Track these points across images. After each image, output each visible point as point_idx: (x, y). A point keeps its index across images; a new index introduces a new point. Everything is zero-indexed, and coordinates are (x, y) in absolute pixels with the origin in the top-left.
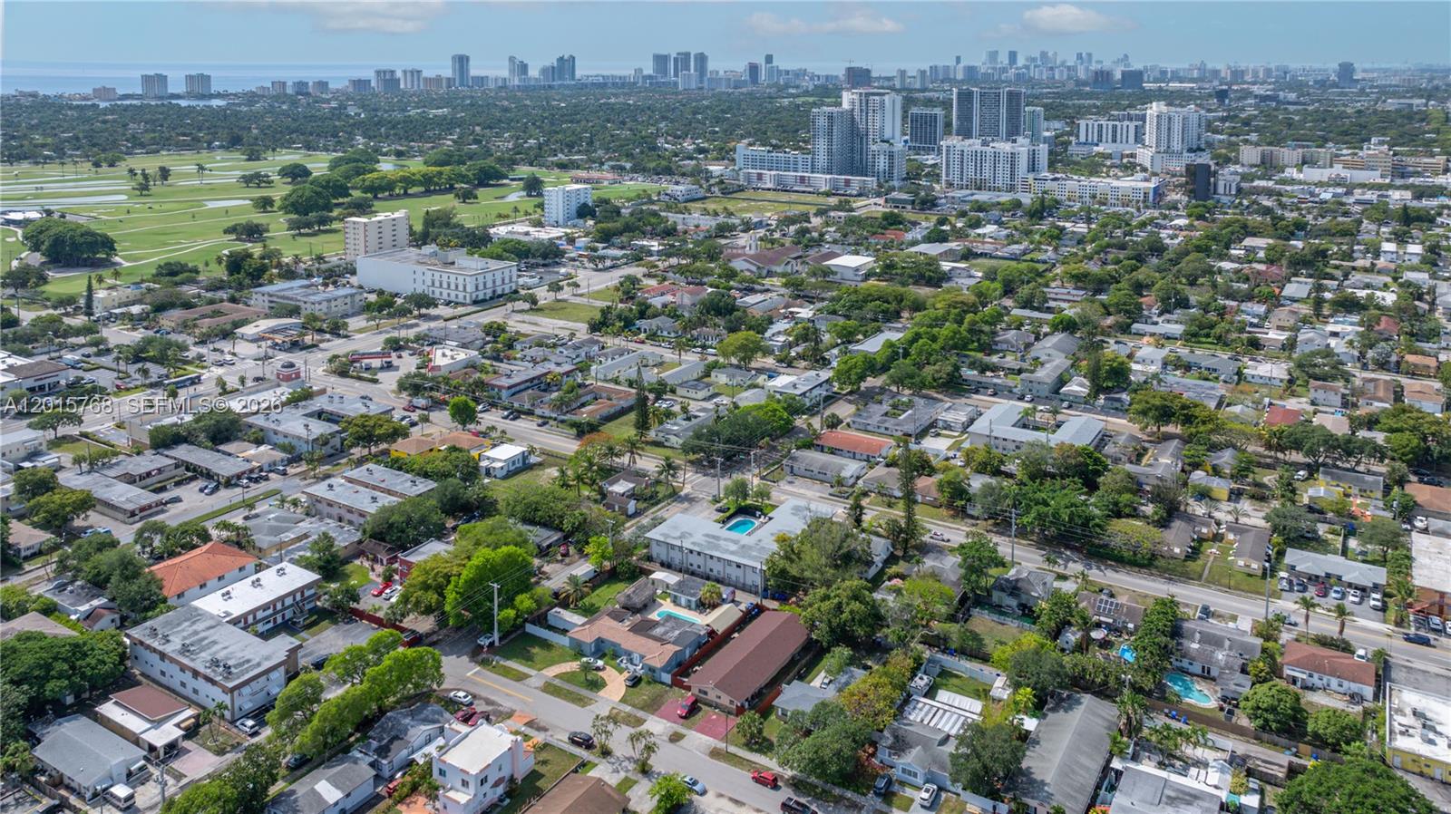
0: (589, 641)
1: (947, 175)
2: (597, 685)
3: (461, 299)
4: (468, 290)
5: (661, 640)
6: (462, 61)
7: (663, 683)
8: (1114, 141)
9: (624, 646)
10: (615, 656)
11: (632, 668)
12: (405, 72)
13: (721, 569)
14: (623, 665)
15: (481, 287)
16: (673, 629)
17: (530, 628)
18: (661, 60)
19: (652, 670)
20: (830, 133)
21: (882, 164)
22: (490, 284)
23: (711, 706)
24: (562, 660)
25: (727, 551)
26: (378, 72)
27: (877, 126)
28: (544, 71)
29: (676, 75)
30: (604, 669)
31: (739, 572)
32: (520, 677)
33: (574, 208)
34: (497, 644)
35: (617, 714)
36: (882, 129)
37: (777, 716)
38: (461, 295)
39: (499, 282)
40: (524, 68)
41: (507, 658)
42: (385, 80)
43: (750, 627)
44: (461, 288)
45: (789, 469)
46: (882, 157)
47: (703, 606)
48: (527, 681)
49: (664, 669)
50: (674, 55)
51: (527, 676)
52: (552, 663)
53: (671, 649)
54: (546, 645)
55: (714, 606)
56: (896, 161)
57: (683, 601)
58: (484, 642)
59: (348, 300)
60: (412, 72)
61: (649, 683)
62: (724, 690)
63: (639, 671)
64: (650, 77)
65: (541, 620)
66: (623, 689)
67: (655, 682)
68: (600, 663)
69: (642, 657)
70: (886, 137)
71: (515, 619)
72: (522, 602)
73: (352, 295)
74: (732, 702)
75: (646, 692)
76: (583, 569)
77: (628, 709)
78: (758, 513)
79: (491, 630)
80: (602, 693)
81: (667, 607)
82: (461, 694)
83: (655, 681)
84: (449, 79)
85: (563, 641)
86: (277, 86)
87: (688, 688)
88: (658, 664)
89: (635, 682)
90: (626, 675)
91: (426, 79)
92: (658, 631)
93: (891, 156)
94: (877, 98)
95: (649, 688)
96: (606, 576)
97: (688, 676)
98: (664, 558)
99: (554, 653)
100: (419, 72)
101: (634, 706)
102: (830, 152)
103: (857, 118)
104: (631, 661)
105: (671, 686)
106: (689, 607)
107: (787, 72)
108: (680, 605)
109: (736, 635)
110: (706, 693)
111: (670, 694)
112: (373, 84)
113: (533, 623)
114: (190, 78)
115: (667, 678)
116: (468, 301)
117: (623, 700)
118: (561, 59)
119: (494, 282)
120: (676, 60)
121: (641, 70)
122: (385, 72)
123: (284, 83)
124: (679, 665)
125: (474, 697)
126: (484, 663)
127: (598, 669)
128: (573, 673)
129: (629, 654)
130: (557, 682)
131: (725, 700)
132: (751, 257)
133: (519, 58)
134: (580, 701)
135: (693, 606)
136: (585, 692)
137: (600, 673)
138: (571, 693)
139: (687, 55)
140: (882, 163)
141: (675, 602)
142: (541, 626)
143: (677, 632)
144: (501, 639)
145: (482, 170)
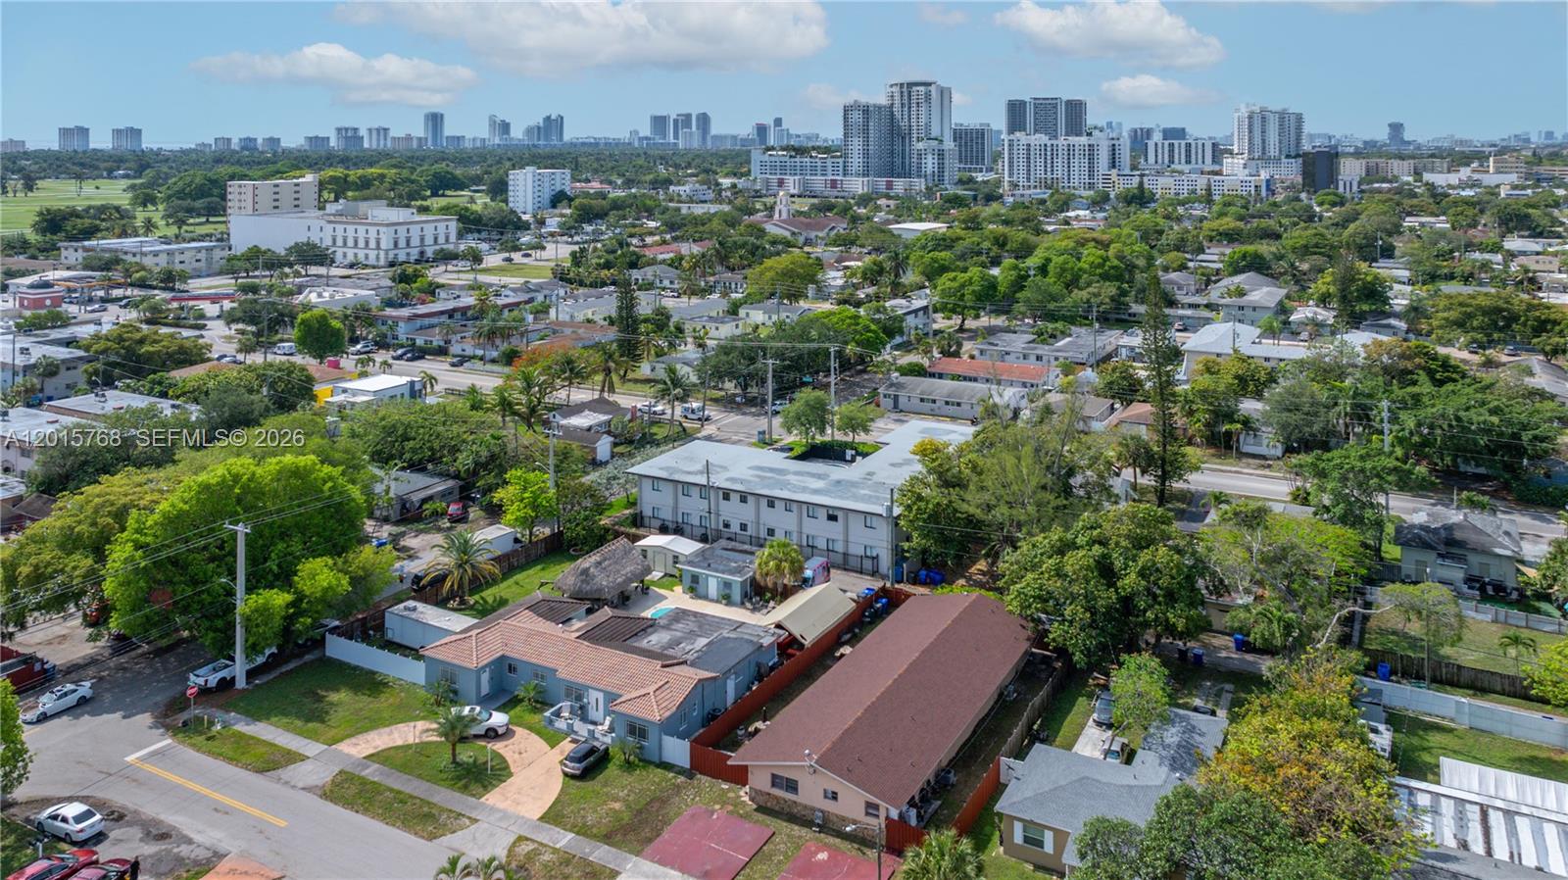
0: (473, 665)
1: (1011, 175)
2: (482, 776)
3: (372, 261)
4: (383, 245)
5: (667, 660)
6: (435, 120)
7: (667, 766)
8: (1188, 162)
9: (563, 673)
10: (541, 702)
11: (582, 729)
12: (370, 130)
13: (793, 527)
14: (561, 724)
15: (402, 243)
16: (692, 635)
17: (339, 648)
18: (659, 122)
19: (637, 729)
20: (866, 131)
21: (930, 166)
22: (415, 242)
23: (807, 823)
24: (403, 714)
25: (804, 489)
26: (339, 130)
27: (923, 121)
28: (529, 131)
29: (676, 136)
30: (508, 734)
31: (835, 530)
32: (273, 761)
33: (547, 195)
34: (241, 683)
35: (530, 857)
36: (928, 126)
37: (1011, 850)
38: (372, 255)
39: (429, 240)
40: (505, 127)
41: (255, 715)
42: (346, 138)
43: (873, 638)
44: (372, 244)
45: (890, 402)
46: (930, 157)
47: (759, 594)
48: (288, 772)
49: (669, 727)
50: (673, 116)
51: (292, 758)
52: (374, 723)
53: (686, 678)
54: (369, 683)
55: (786, 593)
56: (946, 161)
57: (713, 587)
58: (203, 677)
59: (202, 255)
60: (378, 130)
61: (629, 766)
62: (847, 774)
63: (604, 739)
64: (647, 138)
65: (371, 630)
66: (557, 783)
67: (647, 762)
68: (498, 719)
69: (611, 698)
70: (933, 136)
71: (290, 619)
72: (312, 576)
73: (209, 249)
74: (871, 808)
75: (618, 790)
76: (490, 536)
77: (564, 839)
78: (849, 453)
79: (225, 648)
80: (493, 798)
81: (677, 598)
82: (72, 810)
83: (643, 760)
84: (420, 139)
85: (413, 672)
86: (220, 143)
87: (739, 776)
88: (654, 712)
89: (591, 764)
90: (567, 746)
91: (394, 138)
92: (655, 640)
93: (941, 154)
94: (921, 88)
95: (628, 779)
96: (541, 549)
97: (735, 745)
98: (666, 515)
99: (385, 701)
100: (386, 130)
101: (583, 831)
102: (866, 154)
103: (898, 115)
104: (582, 712)
105: (689, 774)
106: (726, 599)
107: (799, 136)
108: (705, 597)
109: (846, 650)
110: (792, 786)
111: (689, 795)
112: (333, 143)
113: (349, 635)
114: (117, 133)
115: (678, 750)
116: (382, 262)
117: (553, 816)
118: (548, 118)
119: (422, 239)
120: (676, 121)
121: (637, 132)
122: (347, 129)
123: (229, 140)
124: (711, 717)
125: (117, 817)
126: (188, 729)
127: (492, 734)
128: (422, 748)
129: (576, 693)
130: (372, 772)
131: (851, 804)
132: (784, 221)
133: (501, 117)
134: (425, 820)
135: (737, 595)
136: (445, 797)
137: (498, 746)
138: (401, 798)
139: (688, 116)
140: (930, 164)
141: (695, 588)
142: (366, 639)
143: (702, 642)
144: (251, 674)
145: (436, 175)
